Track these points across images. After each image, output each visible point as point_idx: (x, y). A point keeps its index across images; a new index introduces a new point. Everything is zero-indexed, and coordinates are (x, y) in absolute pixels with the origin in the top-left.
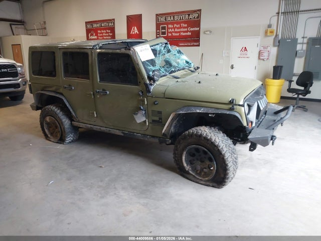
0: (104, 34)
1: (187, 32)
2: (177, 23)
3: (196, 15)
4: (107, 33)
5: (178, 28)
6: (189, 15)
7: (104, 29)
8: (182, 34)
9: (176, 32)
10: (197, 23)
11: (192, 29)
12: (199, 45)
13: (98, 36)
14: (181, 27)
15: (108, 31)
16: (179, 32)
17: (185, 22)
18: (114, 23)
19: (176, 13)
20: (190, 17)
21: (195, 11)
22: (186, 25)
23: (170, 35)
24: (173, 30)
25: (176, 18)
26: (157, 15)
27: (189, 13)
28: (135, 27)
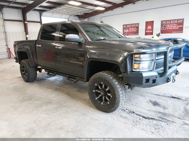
0: (133, 30)
1: (177, 27)
2: (172, 24)
3: (182, 21)
4: (134, 29)
5: (172, 26)
6: (178, 21)
7: (132, 28)
8: (174, 28)
9: (171, 28)
10: (182, 24)
11: (179, 26)
12: (182, 33)
13: (129, 30)
14: (173, 26)
15: (135, 28)
16: (173, 28)
17: (176, 24)
18: (138, 25)
19: (171, 20)
20: (179, 21)
21: (181, 19)
22: (176, 25)
23: (168, 29)
24: (170, 27)
25: (171, 22)
26: (162, 21)
27: (178, 20)
28: (150, 26)
